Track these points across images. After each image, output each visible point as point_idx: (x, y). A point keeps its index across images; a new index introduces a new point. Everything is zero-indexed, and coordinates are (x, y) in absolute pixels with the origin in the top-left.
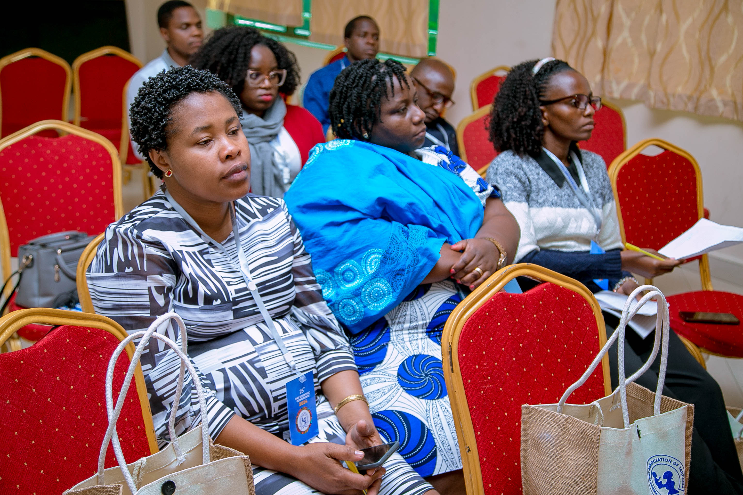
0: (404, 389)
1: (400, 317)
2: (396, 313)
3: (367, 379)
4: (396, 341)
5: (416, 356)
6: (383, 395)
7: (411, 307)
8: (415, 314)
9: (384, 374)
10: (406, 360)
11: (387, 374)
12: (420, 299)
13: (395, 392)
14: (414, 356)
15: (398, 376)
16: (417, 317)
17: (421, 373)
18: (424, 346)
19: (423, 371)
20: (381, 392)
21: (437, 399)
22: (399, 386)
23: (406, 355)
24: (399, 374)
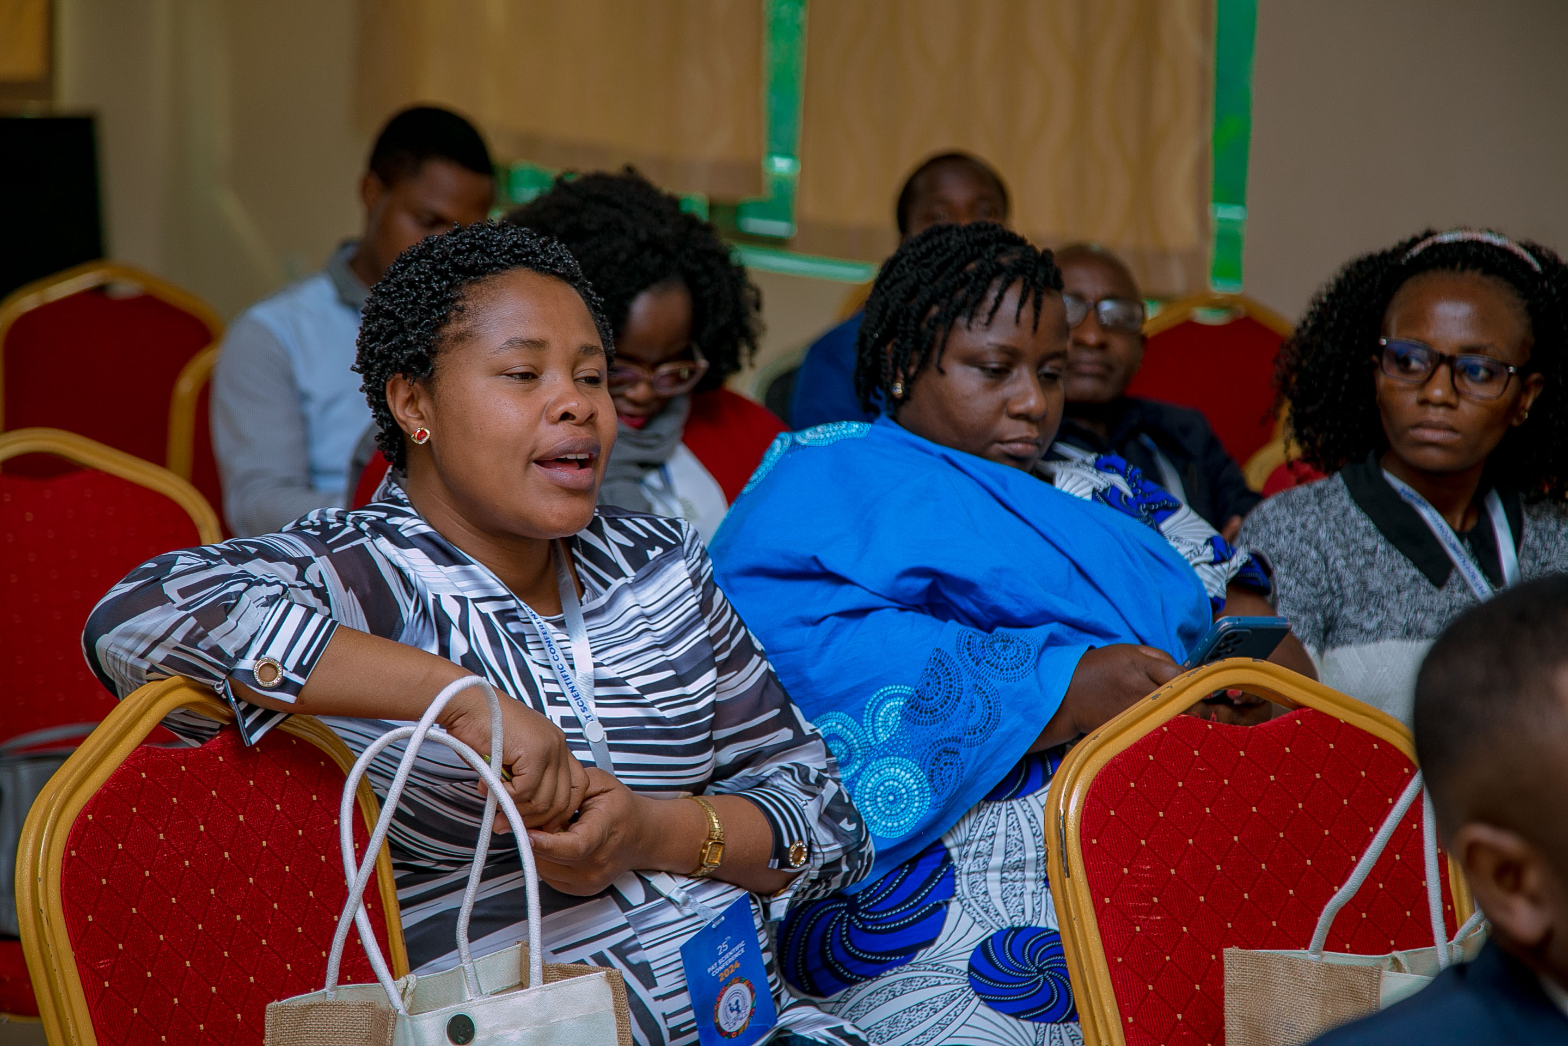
0: (981, 999)
1: (980, 840)
2: (970, 831)
3: (895, 983)
4: (968, 896)
5: (1019, 930)
6: (931, 1013)
7: (1008, 816)
8: (1017, 831)
9: (936, 968)
10: (991, 937)
11: (944, 969)
12: (1030, 798)
13: (960, 1007)
14: (1012, 929)
15: (969, 972)
16: (1022, 842)
17: (1027, 965)
18: (1037, 910)
19: (1033, 963)
20: (928, 1009)
21: (1063, 1022)
22: (970, 993)
23: (992, 927)
24: (971, 967)
